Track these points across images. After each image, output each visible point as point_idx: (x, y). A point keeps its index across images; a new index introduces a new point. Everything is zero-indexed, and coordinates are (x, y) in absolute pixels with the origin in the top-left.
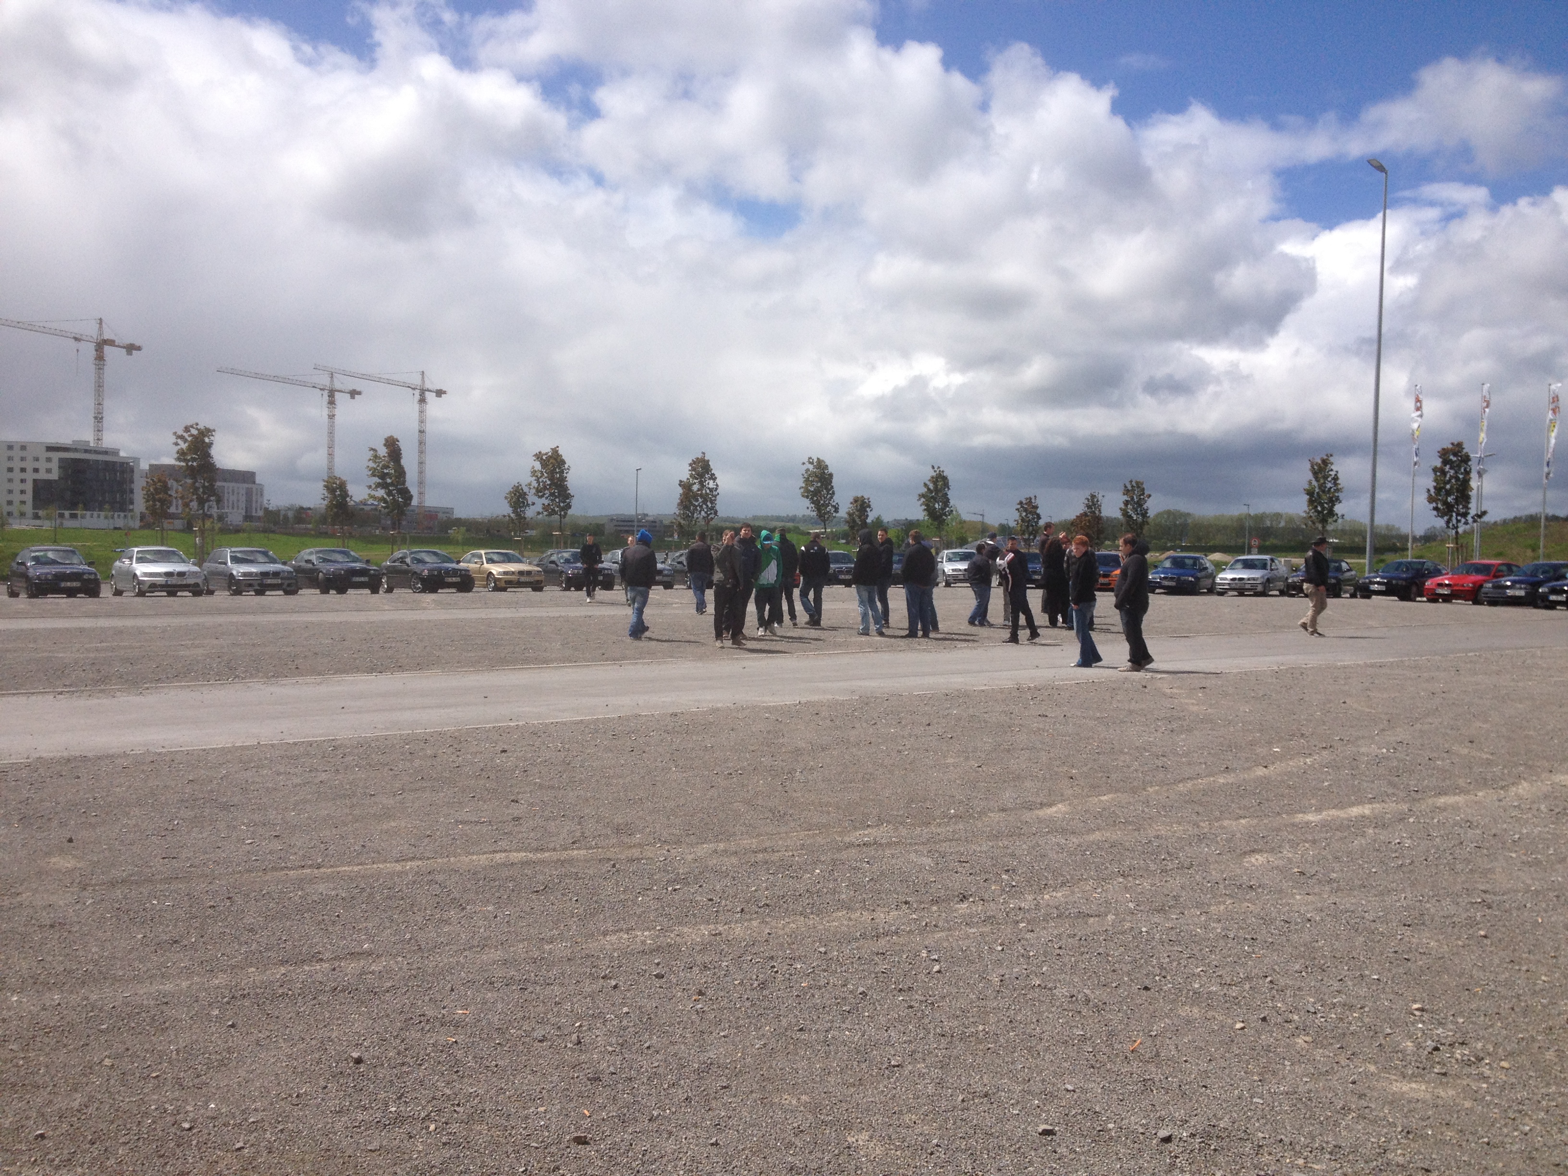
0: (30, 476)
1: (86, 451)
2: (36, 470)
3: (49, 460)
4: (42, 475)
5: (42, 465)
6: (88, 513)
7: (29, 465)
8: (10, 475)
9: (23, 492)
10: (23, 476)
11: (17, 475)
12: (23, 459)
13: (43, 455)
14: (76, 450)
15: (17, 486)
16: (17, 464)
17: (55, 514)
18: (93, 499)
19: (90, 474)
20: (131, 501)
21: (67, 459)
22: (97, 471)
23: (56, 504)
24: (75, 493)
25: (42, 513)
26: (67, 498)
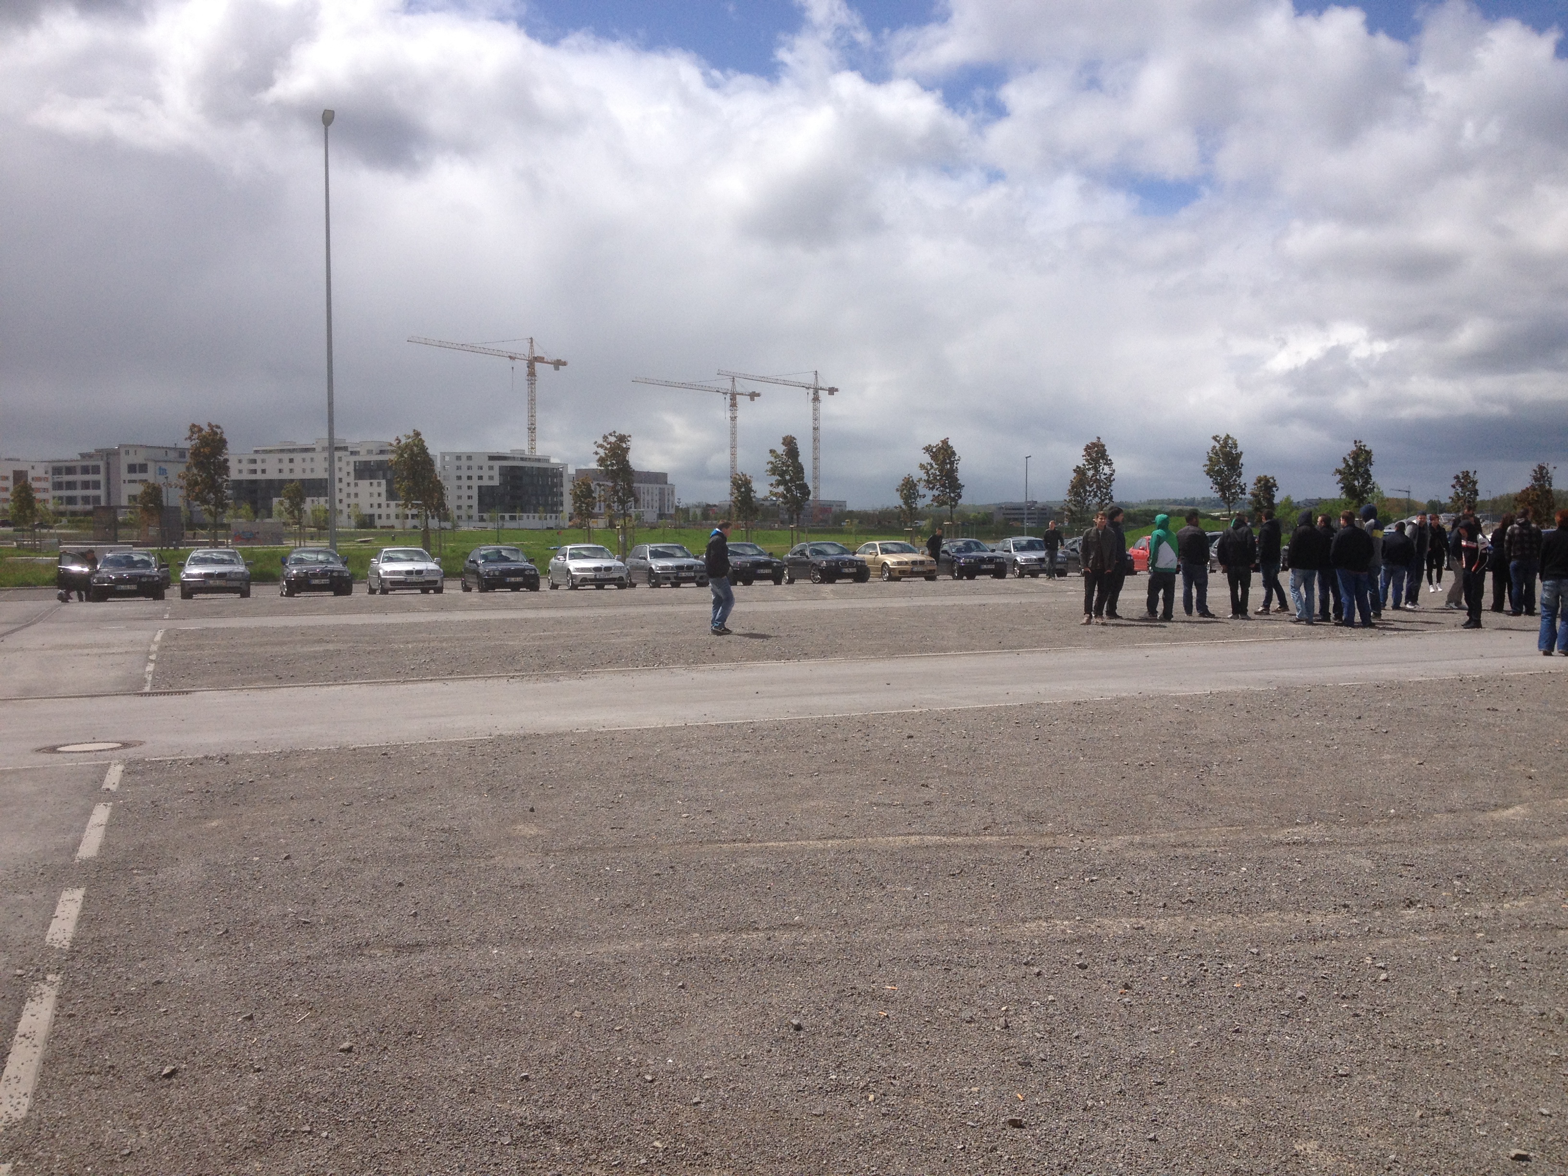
0: (475, 483)
1: (522, 459)
2: (480, 478)
3: (491, 468)
4: (486, 482)
5: (485, 473)
6: (525, 515)
7: (475, 473)
8: (459, 483)
9: (470, 497)
10: (469, 483)
11: (465, 482)
12: (469, 468)
13: (487, 463)
14: (514, 458)
15: (465, 493)
16: (464, 473)
17: (497, 516)
18: (528, 503)
19: (526, 480)
20: (561, 503)
21: (507, 467)
22: (532, 476)
23: (497, 507)
24: (513, 497)
25: (486, 516)
26: (506, 502)
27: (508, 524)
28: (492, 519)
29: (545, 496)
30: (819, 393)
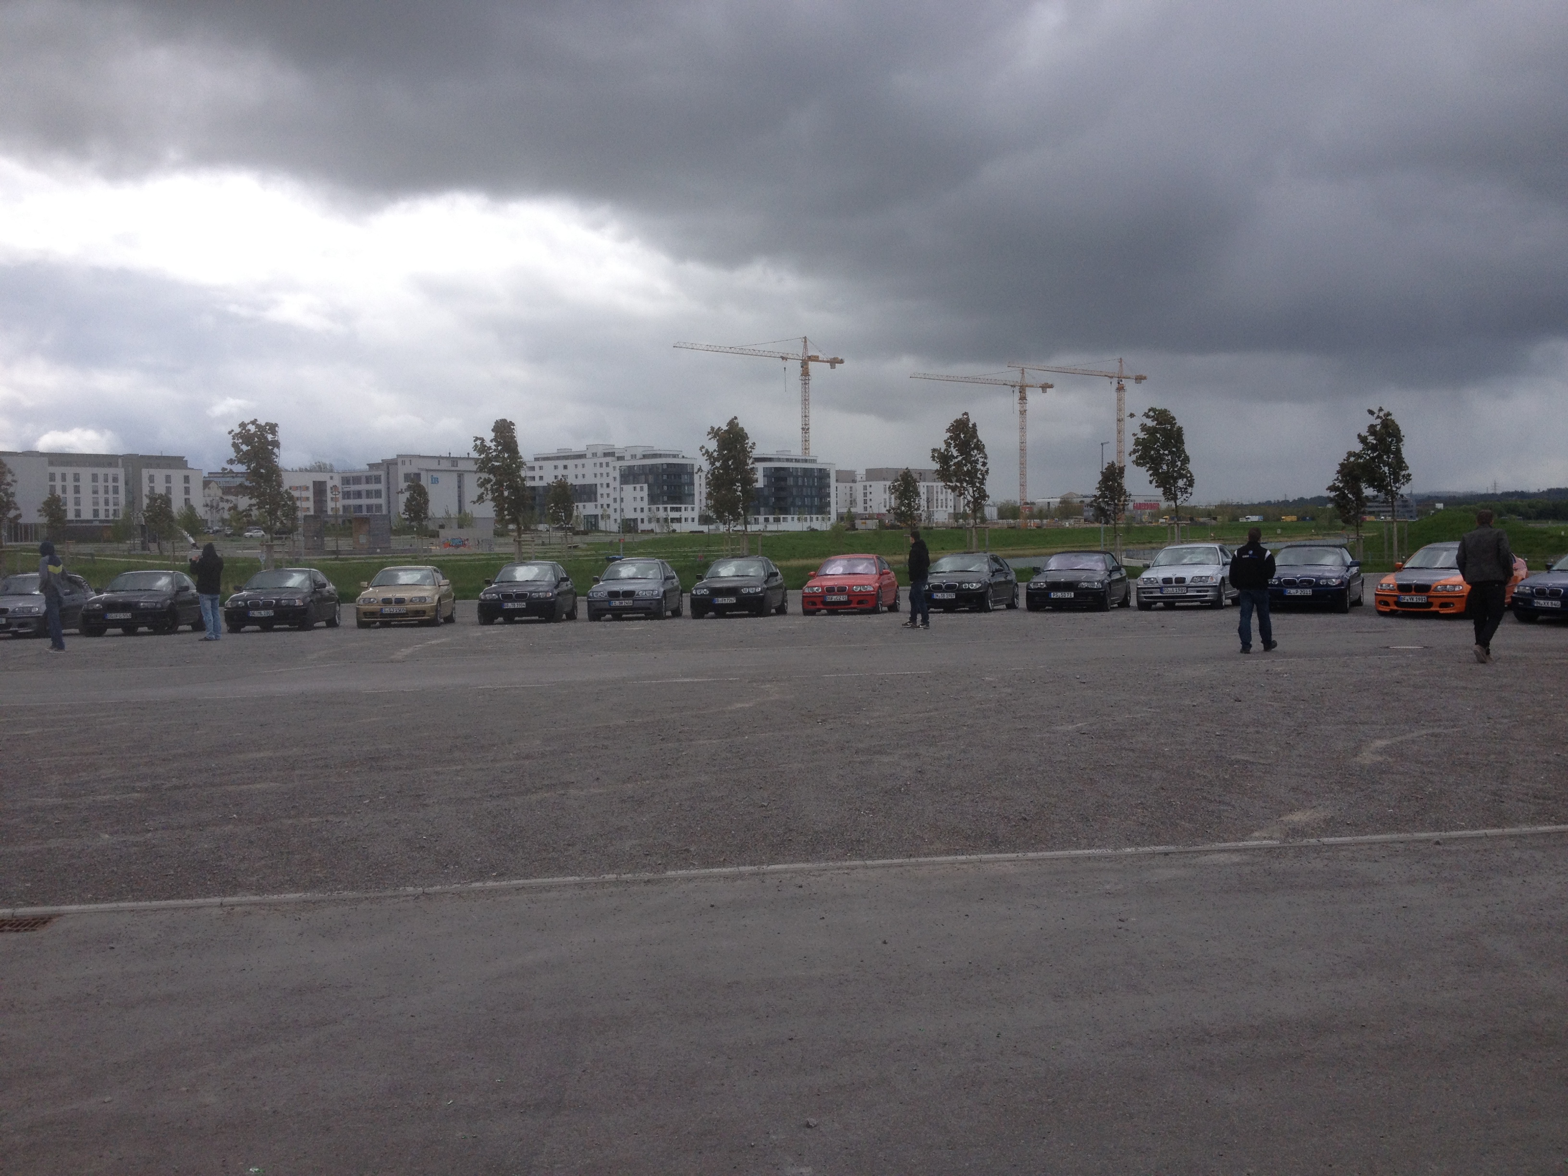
6: (789, 517)
14: (779, 460)
17: (761, 518)
18: (793, 504)
19: (791, 481)
20: (828, 504)
21: (771, 468)
22: (796, 477)
23: (762, 509)
24: (778, 499)
25: (751, 518)
26: (771, 504)
27: (772, 527)
28: (756, 521)
29: (812, 497)
30: (1124, 382)
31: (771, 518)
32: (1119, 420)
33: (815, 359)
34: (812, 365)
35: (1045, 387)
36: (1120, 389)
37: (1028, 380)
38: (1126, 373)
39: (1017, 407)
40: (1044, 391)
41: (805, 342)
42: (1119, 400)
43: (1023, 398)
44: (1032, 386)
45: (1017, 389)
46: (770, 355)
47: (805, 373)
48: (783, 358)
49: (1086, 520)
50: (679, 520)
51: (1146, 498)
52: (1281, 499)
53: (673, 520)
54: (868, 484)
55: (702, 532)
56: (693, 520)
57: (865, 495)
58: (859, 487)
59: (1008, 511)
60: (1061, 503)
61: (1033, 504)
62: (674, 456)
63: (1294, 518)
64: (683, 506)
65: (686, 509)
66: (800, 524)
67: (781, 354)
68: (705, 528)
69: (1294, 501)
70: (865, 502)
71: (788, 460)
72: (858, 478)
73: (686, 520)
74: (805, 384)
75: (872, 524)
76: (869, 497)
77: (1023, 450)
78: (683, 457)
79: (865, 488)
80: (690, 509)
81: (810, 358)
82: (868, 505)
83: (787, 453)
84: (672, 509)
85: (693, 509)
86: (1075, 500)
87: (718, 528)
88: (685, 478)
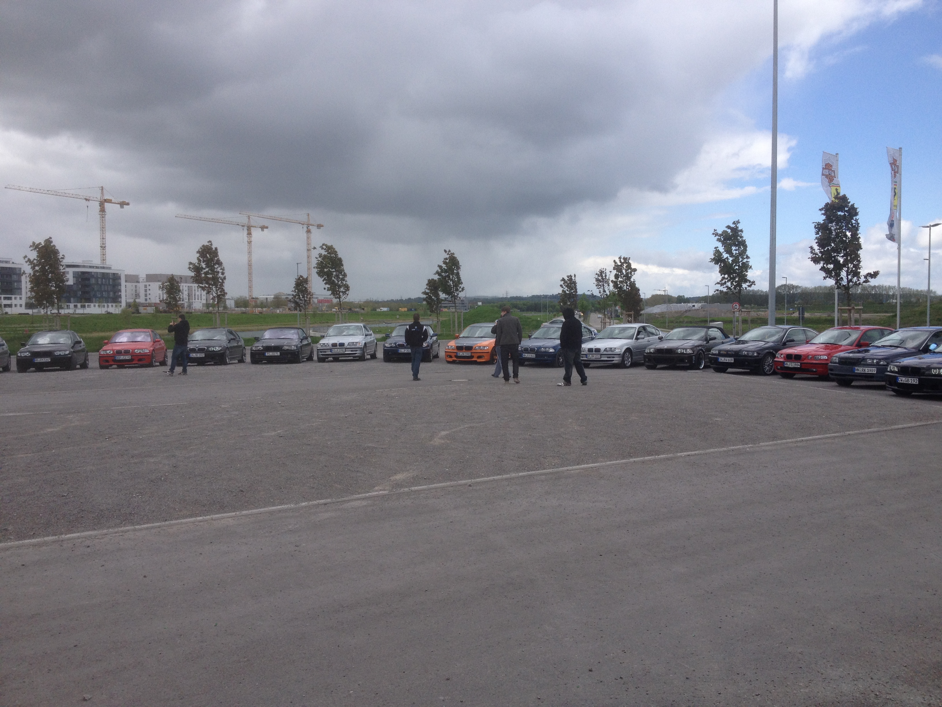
3: (67, 273)
6: (92, 305)
14: (84, 266)
17: (72, 305)
18: (95, 296)
19: (93, 281)
20: (120, 297)
21: (78, 272)
22: (97, 278)
23: (72, 299)
24: (84, 293)
25: (64, 305)
26: (79, 295)
27: (80, 311)
28: (68, 307)
29: (108, 292)
30: (311, 227)
31: (79, 305)
32: (308, 250)
33: (109, 201)
34: (107, 205)
35: (263, 228)
36: (309, 231)
37: (252, 223)
38: (311, 222)
39: (246, 239)
40: (263, 230)
41: (102, 190)
42: (308, 238)
43: (249, 234)
44: (255, 227)
45: (246, 228)
46: (76, 197)
47: (103, 210)
48: (86, 200)
49: (289, 309)
50: (10, 306)
51: (324, 297)
52: (399, 298)
53: (6, 306)
54: (147, 284)
55: (28, 314)
56: (21, 306)
57: (146, 291)
58: (141, 287)
59: (241, 303)
60: (274, 298)
61: (257, 298)
62: (6, 262)
63: (406, 309)
64: (13, 296)
65: (15, 298)
66: (100, 309)
67: (85, 197)
68: (30, 311)
69: (406, 299)
70: (146, 295)
71: (90, 267)
72: (141, 280)
73: (16, 305)
74: (103, 217)
75: (151, 310)
76: (148, 292)
77: (250, 265)
78: (13, 263)
79: (146, 286)
80: (18, 298)
81: (106, 201)
82: (148, 298)
83: (90, 262)
84: (5, 298)
85: (21, 298)
86: (283, 297)
87: (40, 312)
88: (15, 277)
